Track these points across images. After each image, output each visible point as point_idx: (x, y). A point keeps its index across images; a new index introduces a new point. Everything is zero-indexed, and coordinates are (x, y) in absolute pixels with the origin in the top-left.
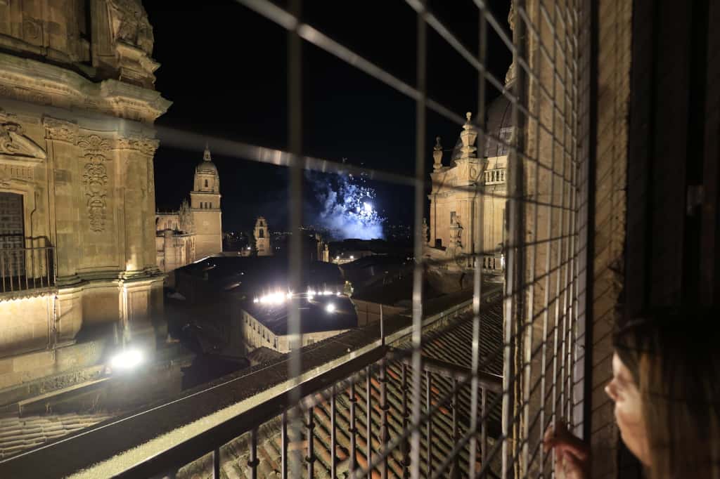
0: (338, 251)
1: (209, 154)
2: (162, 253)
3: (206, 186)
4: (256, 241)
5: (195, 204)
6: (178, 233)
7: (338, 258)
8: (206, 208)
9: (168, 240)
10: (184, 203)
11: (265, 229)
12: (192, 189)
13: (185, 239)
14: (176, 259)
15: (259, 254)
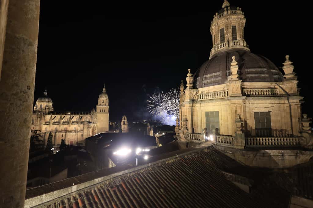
0: (158, 131)
1: (105, 90)
2: (82, 131)
3: (103, 103)
4: (121, 126)
5: (98, 110)
6: (90, 122)
7: (157, 134)
8: (102, 112)
9: (85, 126)
10: (93, 110)
11: (126, 121)
12: (97, 104)
13: (92, 125)
14: (88, 134)
15: (123, 132)
